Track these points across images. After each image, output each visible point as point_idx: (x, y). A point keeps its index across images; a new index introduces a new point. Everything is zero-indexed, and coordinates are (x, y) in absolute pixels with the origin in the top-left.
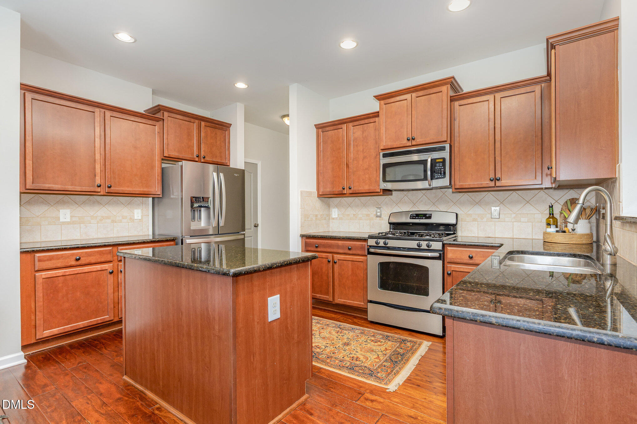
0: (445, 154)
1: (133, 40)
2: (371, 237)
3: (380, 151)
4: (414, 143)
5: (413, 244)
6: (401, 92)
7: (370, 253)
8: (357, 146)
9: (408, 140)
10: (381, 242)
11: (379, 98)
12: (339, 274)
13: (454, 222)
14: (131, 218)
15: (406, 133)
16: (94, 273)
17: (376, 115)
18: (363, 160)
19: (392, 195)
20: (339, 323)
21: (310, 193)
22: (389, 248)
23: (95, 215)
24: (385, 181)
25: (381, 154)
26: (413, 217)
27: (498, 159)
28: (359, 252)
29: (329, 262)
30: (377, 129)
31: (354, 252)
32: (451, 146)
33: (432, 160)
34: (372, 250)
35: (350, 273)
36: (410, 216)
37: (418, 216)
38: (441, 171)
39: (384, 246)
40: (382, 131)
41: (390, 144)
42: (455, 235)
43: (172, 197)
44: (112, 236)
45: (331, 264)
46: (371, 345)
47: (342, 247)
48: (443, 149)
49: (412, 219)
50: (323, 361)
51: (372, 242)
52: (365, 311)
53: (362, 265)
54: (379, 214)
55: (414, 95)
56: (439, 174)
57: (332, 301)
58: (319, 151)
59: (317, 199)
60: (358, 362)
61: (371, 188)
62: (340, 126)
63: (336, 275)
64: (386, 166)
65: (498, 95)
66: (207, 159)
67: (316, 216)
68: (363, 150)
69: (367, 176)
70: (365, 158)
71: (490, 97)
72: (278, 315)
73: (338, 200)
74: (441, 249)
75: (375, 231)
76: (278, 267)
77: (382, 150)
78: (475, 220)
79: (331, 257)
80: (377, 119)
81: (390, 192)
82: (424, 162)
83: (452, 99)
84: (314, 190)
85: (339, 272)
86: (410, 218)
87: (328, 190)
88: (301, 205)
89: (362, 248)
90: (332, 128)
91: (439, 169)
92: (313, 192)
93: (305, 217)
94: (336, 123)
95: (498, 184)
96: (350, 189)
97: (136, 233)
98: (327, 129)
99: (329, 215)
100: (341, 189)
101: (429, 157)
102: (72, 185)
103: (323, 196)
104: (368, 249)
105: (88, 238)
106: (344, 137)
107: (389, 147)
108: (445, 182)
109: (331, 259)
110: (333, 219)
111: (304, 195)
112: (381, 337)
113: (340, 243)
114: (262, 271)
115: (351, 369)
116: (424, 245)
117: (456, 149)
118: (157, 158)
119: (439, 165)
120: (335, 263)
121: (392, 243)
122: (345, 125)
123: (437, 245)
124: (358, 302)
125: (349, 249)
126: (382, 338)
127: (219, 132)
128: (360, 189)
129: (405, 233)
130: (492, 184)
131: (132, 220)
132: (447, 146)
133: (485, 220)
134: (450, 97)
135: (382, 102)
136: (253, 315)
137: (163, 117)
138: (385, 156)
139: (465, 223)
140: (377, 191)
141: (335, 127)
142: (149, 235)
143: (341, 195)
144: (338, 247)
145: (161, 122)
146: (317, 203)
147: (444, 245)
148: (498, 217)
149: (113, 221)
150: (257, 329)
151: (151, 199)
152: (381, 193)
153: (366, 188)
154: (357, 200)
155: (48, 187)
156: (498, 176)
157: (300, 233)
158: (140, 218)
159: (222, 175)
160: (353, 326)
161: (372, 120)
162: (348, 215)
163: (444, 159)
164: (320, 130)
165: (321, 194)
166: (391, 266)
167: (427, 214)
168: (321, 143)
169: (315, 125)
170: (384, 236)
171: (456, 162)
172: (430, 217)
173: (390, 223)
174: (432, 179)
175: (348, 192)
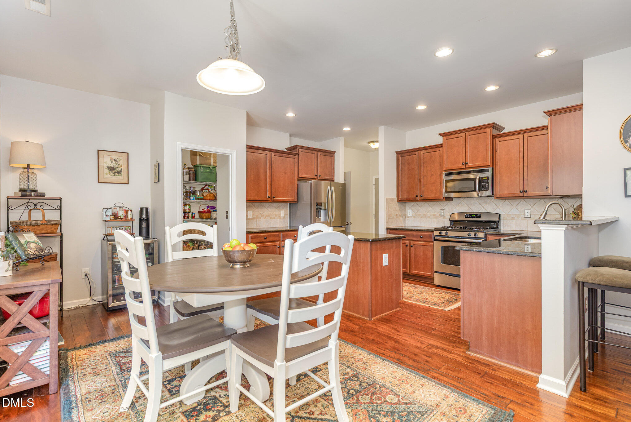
0: (489, 174)
1: (295, 115)
2: (436, 229)
3: (443, 171)
4: (467, 166)
5: (465, 234)
6: (458, 131)
7: (435, 240)
8: (426, 167)
9: (463, 164)
10: (443, 233)
11: (442, 135)
12: (414, 254)
13: (497, 220)
14: (279, 216)
15: (462, 159)
16: (271, 247)
17: (440, 146)
18: (431, 176)
19: (452, 201)
20: (414, 285)
21: (392, 200)
22: (448, 237)
23: (263, 214)
24: (446, 191)
25: (444, 173)
26: (468, 216)
27: (526, 177)
28: (428, 240)
29: (407, 246)
30: (441, 156)
31: (425, 240)
32: (493, 169)
33: (479, 178)
34: (437, 238)
35: (422, 253)
36: (466, 216)
37: (471, 215)
38: (486, 185)
39: (445, 235)
40: (444, 158)
41: (450, 167)
42: (498, 229)
43: (302, 202)
44: (270, 227)
45: (408, 248)
46: (436, 295)
47: (416, 236)
48: (487, 171)
49: (467, 217)
50: (406, 299)
51: (437, 233)
52: (432, 279)
53: (429, 248)
54: (442, 214)
55: (467, 133)
56: (484, 187)
57: (409, 272)
58: (399, 170)
59: (397, 203)
60: (427, 300)
61: (437, 196)
62: (414, 153)
63: (412, 255)
64: (447, 181)
65: (526, 135)
66: (322, 177)
67: (397, 215)
68: (431, 170)
69: (434, 188)
70: (432, 175)
71: (521, 136)
72: (387, 264)
73: (412, 204)
74: (484, 237)
75: (439, 226)
76: (388, 240)
77: (445, 170)
78: (513, 219)
79: (408, 243)
80: (441, 149)
81: (451, 199)
82: (474, 180)
83: (494, 137)
84: (395, 197)
85: (414, 253)
86: (465, 217)
87: (405, 197)
88: (387, 208)
89: (431, 236)
90: (408, 154)
91: (485, 184)
92: (395, 198)
93: (389, 216)
94: (412, 150)
95: (526, 194)
96: (421, 196)
97: (281, 226)
98: (405, 154)
99: (405, 215)
100: (415, 196)
101: (478, 176)
102: (258, 197)
103: (401, 201)
104: (434, 238)
105: (259, 227)
106: (417, 160)
107: (450, 169)
108: (489, 193)
109: (408, 244)
110: (408, 217)
111: (389, 201)
112: (442, 292)
113: (415, 233)
114: (382, 241)
115: (424, 302)
116: (472, 234)
117: (497, 171)
118: (296, 178)
119: (485, 181)
120: (412, 247)
121: (450, 233)
122: (418, 152)
123: (481, 235)
124: (427, 273)
125: (421, 237)
126: (444, 293)
127: (328, 158)
128: (428, 196)
129: (461, 227)
130: (522, 194)
131: (280, 217)
132: (491, 169)
133: (520, 218)
134: (493, 136)
135: (445, 138)
136: (378, 261)
137: (298, 152)
138: (446, 174)
139: (506, 221)
140: (441, 198)
141: (411, 153)
142: (288, 227)
143: (415, 200)
144: (413, 236)
145: (297, 156)
146: (396, 206)
147: (486, 235)
148: (529, 217)
149: (271, 218)
150: (379, 267)
151: (289, 204)
152: (444, 200)
153: (433, 196)
154: (426, 204)
155: (249, 199)
156: (526, 189)
157: (386, 227)
158: (284, 216)
159: (333, 188)
160: (424, 287)
161: (437, 149)
162: (420, 215)
163: (488, 178)
164: (400, 155)
165: (400, 200)
166: (450, 248)
167: (477, 214)
168: (400, 164)
169: (396, 152)
170: (446, 229)
171: (497, 179)
172: (480, 217)
173: (451, 221)
174: (479, 190)
175: (420, 199)
